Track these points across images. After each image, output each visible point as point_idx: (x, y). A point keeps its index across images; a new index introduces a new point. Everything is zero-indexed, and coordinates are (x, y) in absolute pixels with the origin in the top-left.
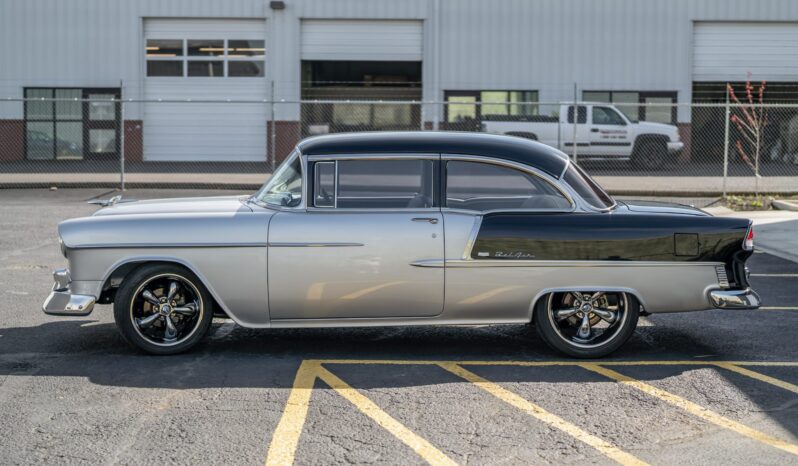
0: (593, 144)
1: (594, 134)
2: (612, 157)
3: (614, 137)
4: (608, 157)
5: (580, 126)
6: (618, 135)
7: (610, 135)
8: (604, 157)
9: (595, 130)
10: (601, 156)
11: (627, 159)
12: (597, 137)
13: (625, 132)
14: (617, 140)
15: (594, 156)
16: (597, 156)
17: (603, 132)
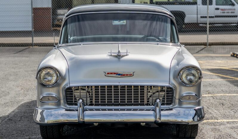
0: (216, 17)
1: (217, 11)
2: (227, 23)
3: (228, 13)
4: (225, 23)
5: (210, 6)
6: (230, 11)
7: (226, 11)
8: (223, 23)
9: (217, 9)
10: (221, 23)
11: (235, 25)
12: (219, 13)
13: (234, 10)
14: (230, 14)
15: (217, 24)
16: (219, 23)
17: (222, 10)
